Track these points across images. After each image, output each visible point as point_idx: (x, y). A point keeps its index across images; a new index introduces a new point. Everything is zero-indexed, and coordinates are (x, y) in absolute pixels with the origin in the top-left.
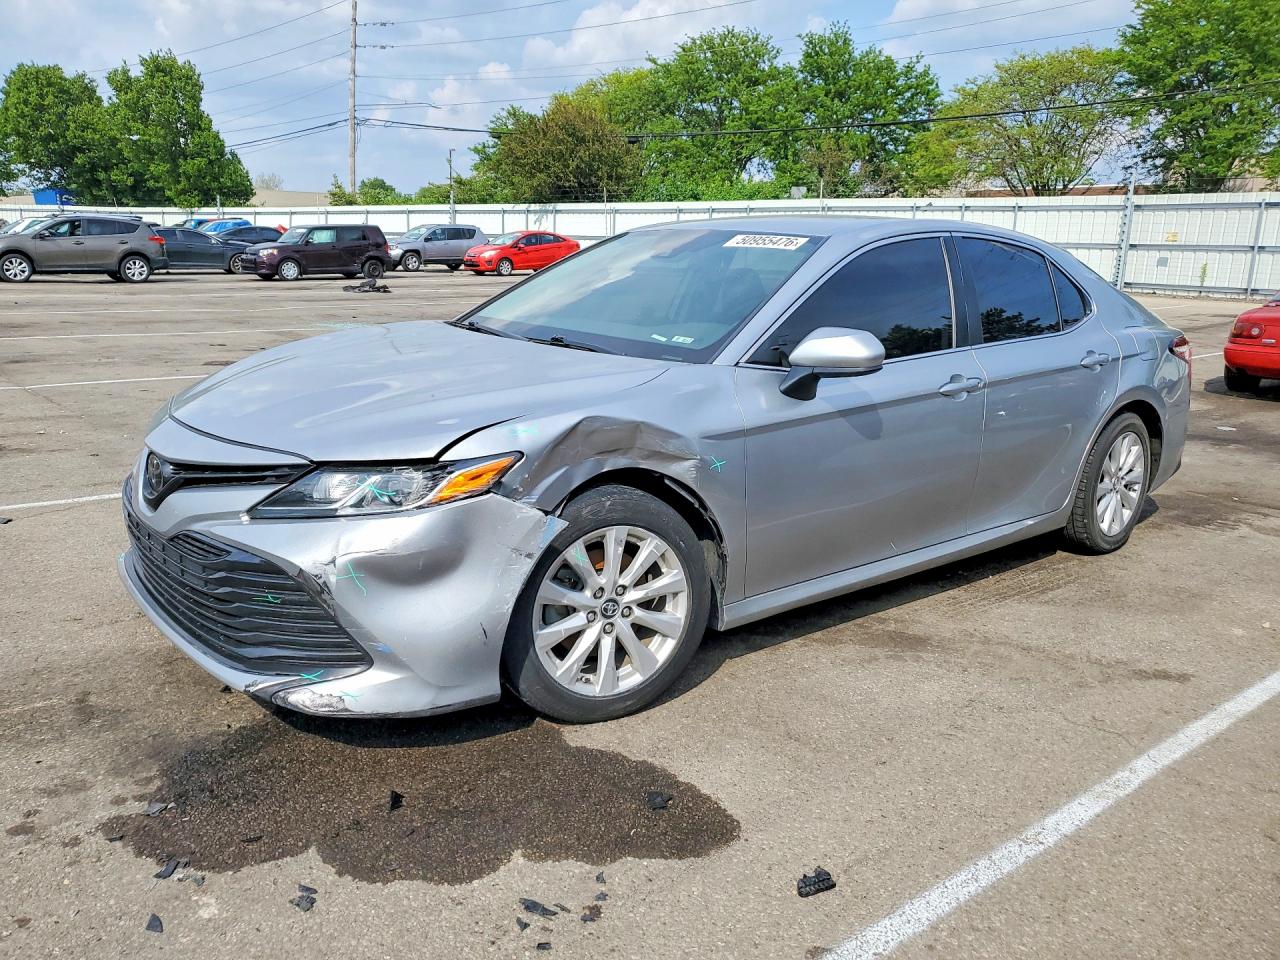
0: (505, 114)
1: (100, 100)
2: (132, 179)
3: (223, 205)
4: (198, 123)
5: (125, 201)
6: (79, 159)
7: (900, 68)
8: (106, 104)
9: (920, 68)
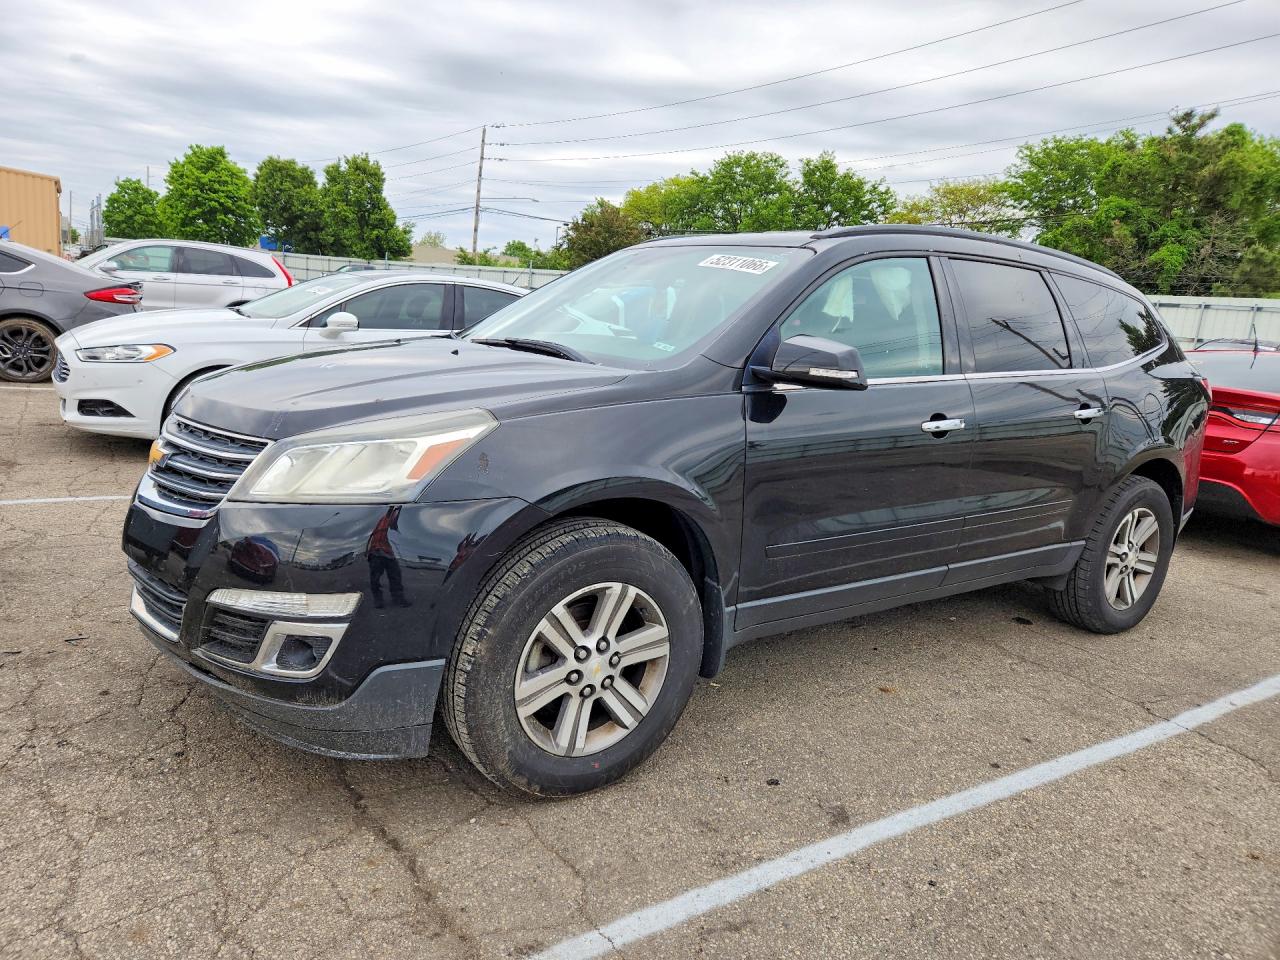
0: (596, 204)
1: (315, 185)
2: (333, 238)
3: (389, 259)
4: (378, 205)
5: (326, 252)
6: (300, 224)
7: (867, 187)
8: (320, 186)
9: (882, 189)
